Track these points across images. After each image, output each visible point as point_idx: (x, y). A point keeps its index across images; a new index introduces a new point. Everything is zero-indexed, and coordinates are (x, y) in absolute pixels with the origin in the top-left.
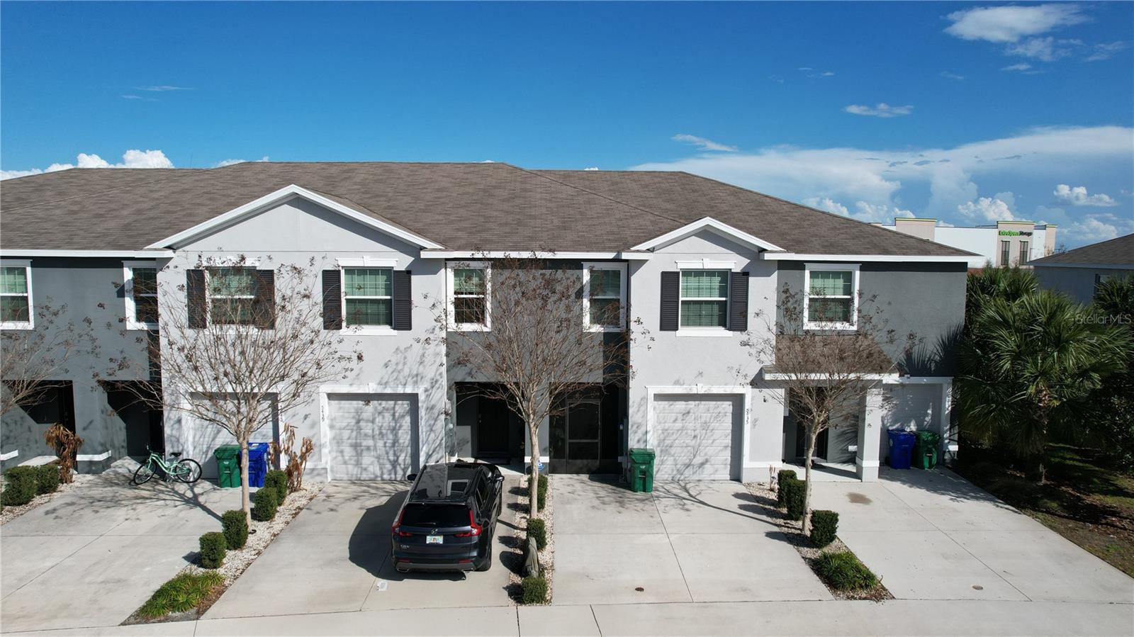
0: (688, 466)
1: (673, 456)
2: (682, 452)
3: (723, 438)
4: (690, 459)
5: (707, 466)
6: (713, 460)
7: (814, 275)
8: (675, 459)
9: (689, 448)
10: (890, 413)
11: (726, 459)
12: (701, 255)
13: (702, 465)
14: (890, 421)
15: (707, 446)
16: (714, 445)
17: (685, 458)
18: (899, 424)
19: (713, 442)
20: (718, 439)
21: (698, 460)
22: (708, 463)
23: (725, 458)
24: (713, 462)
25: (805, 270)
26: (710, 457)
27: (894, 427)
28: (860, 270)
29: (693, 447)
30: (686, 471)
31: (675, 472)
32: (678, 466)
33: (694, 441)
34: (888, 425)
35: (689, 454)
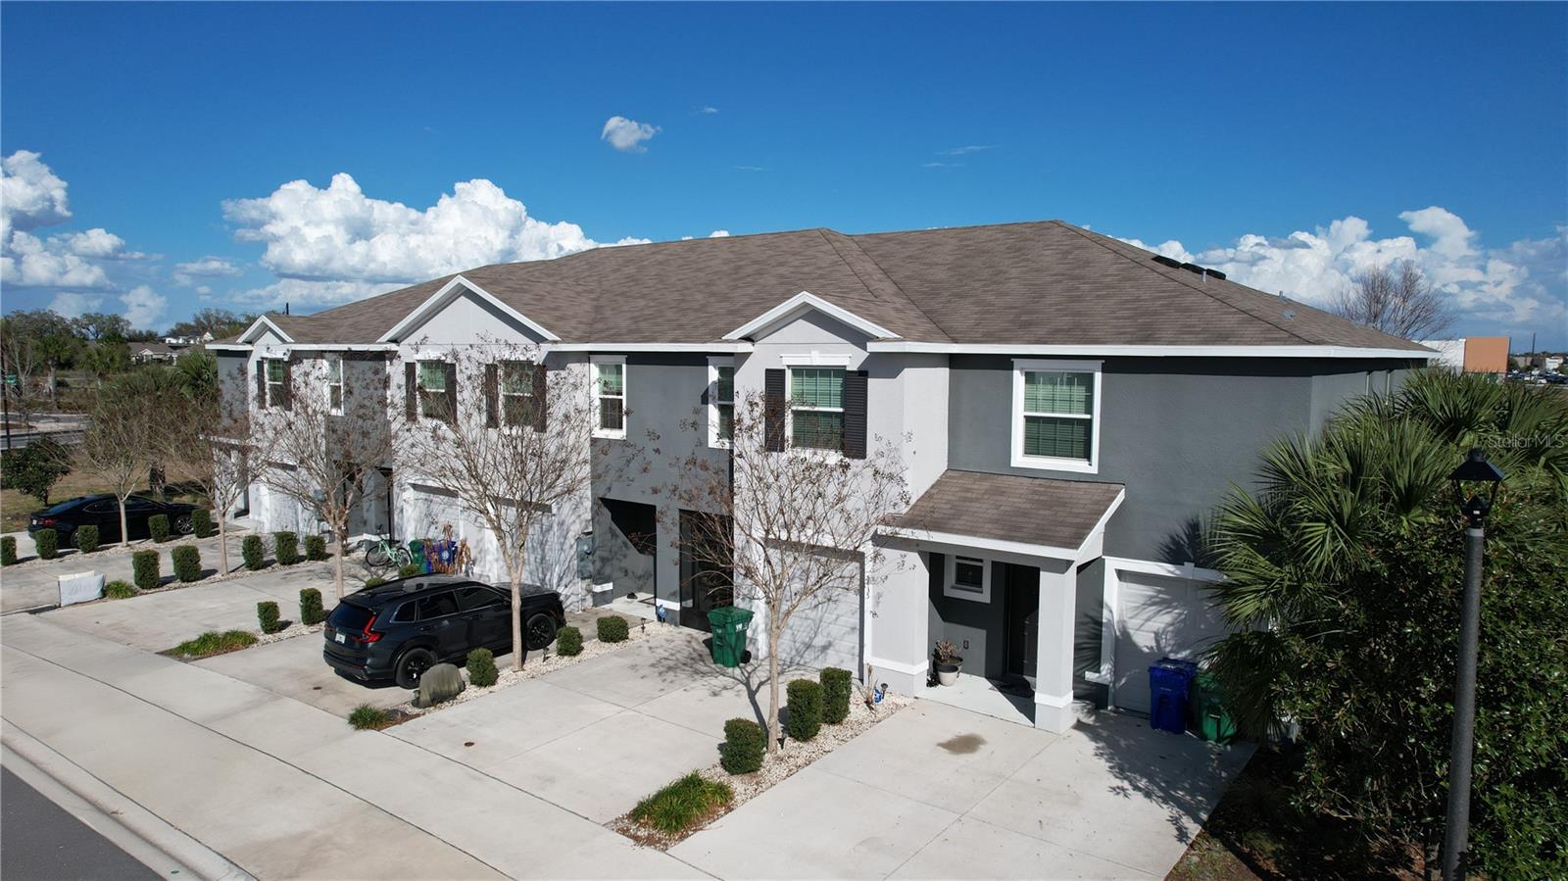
0: (808, 646)
1: (791, 628)
2: (801, 626)
3: (850, 615)
4: (810, 638)
5: (830, 651)
6: (838, 645)
7: (1030, 378)
8: (793, 634)
9: (810, 621)
10: (1171, 628)
11: (854, 648)
12: (810, 345)
13: (825, 648)
14: (1172, 642)
15: (830, 623)
16: (838, 622)
17: (805, 634)
18: (1188, 652)
19: (837, 619)
20: (842, 616)
21: (819, 641)
22: (831, 648)
23: (852, 645)
24: (837, 648)
25: (1012, 369)
26: (835, 639)
27: (1180, 656)
28: (1103, 371)
29: (814, 620)
30: (807, 653)
31: (794, 652)
32: (797, 645)
33: (814, 613)
34: (1168, 649)
35: (809, 629)
